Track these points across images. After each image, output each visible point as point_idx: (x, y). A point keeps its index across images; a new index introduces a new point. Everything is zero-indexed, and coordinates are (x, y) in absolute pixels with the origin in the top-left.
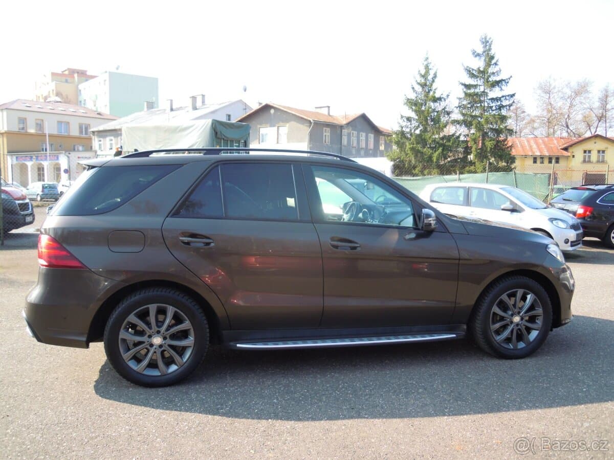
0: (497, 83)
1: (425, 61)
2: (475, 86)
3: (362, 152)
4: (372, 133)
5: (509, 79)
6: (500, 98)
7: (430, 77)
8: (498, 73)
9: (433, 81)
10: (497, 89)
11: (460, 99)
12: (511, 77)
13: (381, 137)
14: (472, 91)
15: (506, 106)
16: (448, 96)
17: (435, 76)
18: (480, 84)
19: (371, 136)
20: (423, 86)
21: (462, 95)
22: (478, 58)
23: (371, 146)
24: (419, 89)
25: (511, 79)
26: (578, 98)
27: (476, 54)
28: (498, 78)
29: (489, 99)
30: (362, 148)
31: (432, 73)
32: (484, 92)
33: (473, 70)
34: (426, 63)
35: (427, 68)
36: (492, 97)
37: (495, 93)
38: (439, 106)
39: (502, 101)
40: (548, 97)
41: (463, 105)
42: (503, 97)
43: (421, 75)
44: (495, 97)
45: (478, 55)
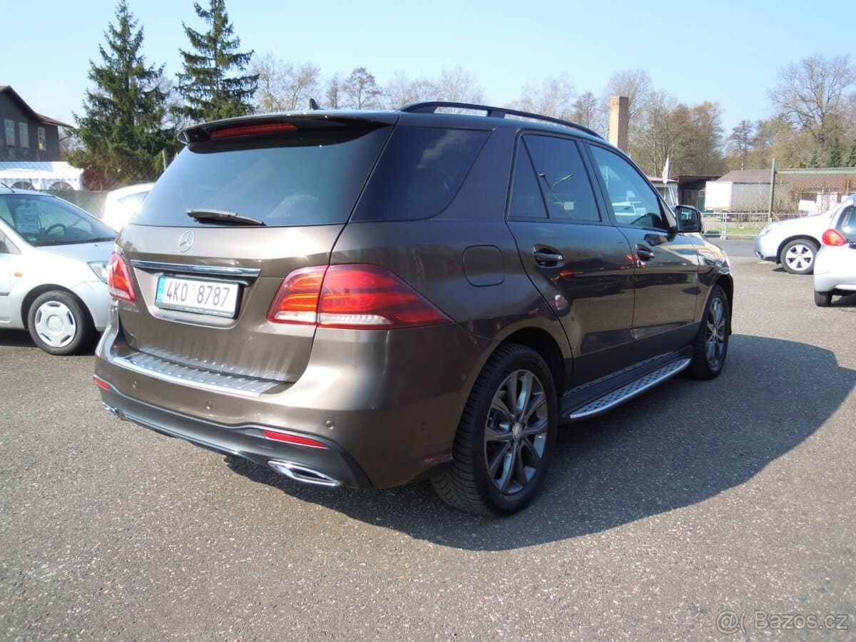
0: (235, 59)
1: (121, 12)
2: (204, 60)
3: (11, 153)
4: (24, 123)
5: (251, 54)
6: (239, 80)
7: (132, 38)
8: (236, 43)
9: (138, 45)
10: (234, 67)
11: (180, 76)
12: (253, 51)
13: (39, 128)
14: (199, 66)
15: (247, 92)
16: (161, 70)
17: (140, 37)
18: (211, 57)
19: (24, 128)
20: (121, 51)
21: (183, 71)
22: (204, 18)
23: (25, 142)
24: (113, 55)
25: (253, 54)
26: (303, 90)
27: (201, 11)
28: (234, 52)
29: (224, 81)
30: (10, 146)
31: (134, 32)
32: (215, 69)
33: (198, 34)
34: (122, 15)
35: (125, 23)
36: (227, 78)
37: (232, 73)
38: (148, 86)
39: (241, 85)
40: (266, 85)
41: (186, 85)
42: (243, 78)
43: (115, 33)
44: (232, 78)
45: (204, 14)
